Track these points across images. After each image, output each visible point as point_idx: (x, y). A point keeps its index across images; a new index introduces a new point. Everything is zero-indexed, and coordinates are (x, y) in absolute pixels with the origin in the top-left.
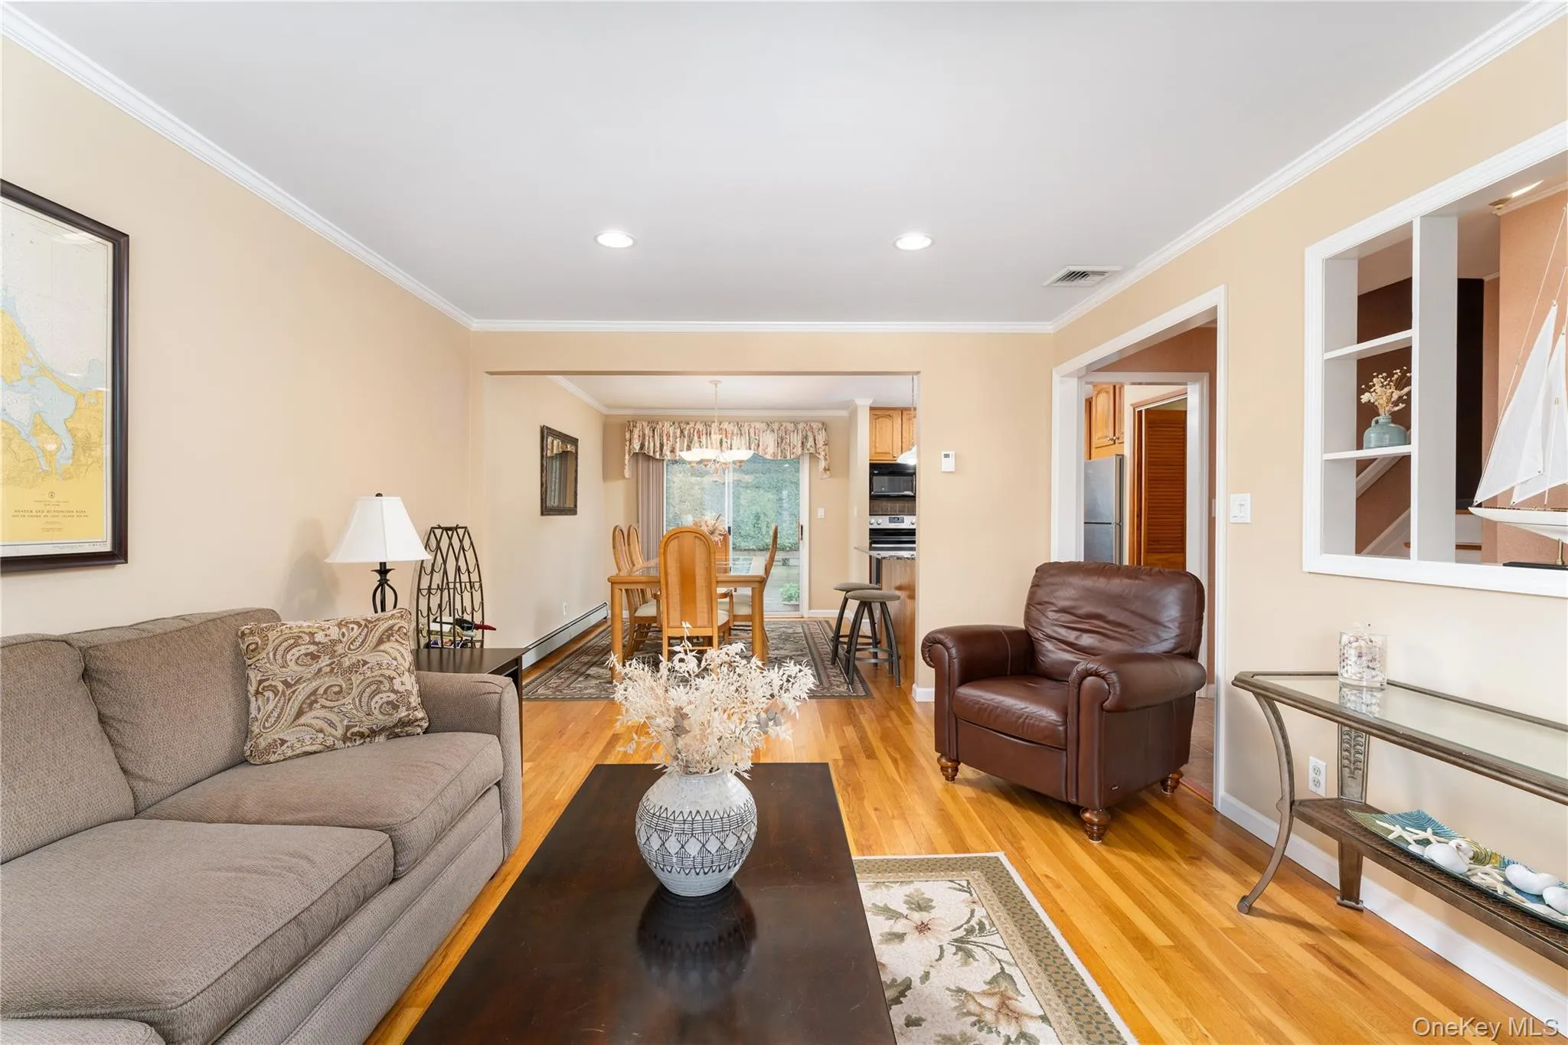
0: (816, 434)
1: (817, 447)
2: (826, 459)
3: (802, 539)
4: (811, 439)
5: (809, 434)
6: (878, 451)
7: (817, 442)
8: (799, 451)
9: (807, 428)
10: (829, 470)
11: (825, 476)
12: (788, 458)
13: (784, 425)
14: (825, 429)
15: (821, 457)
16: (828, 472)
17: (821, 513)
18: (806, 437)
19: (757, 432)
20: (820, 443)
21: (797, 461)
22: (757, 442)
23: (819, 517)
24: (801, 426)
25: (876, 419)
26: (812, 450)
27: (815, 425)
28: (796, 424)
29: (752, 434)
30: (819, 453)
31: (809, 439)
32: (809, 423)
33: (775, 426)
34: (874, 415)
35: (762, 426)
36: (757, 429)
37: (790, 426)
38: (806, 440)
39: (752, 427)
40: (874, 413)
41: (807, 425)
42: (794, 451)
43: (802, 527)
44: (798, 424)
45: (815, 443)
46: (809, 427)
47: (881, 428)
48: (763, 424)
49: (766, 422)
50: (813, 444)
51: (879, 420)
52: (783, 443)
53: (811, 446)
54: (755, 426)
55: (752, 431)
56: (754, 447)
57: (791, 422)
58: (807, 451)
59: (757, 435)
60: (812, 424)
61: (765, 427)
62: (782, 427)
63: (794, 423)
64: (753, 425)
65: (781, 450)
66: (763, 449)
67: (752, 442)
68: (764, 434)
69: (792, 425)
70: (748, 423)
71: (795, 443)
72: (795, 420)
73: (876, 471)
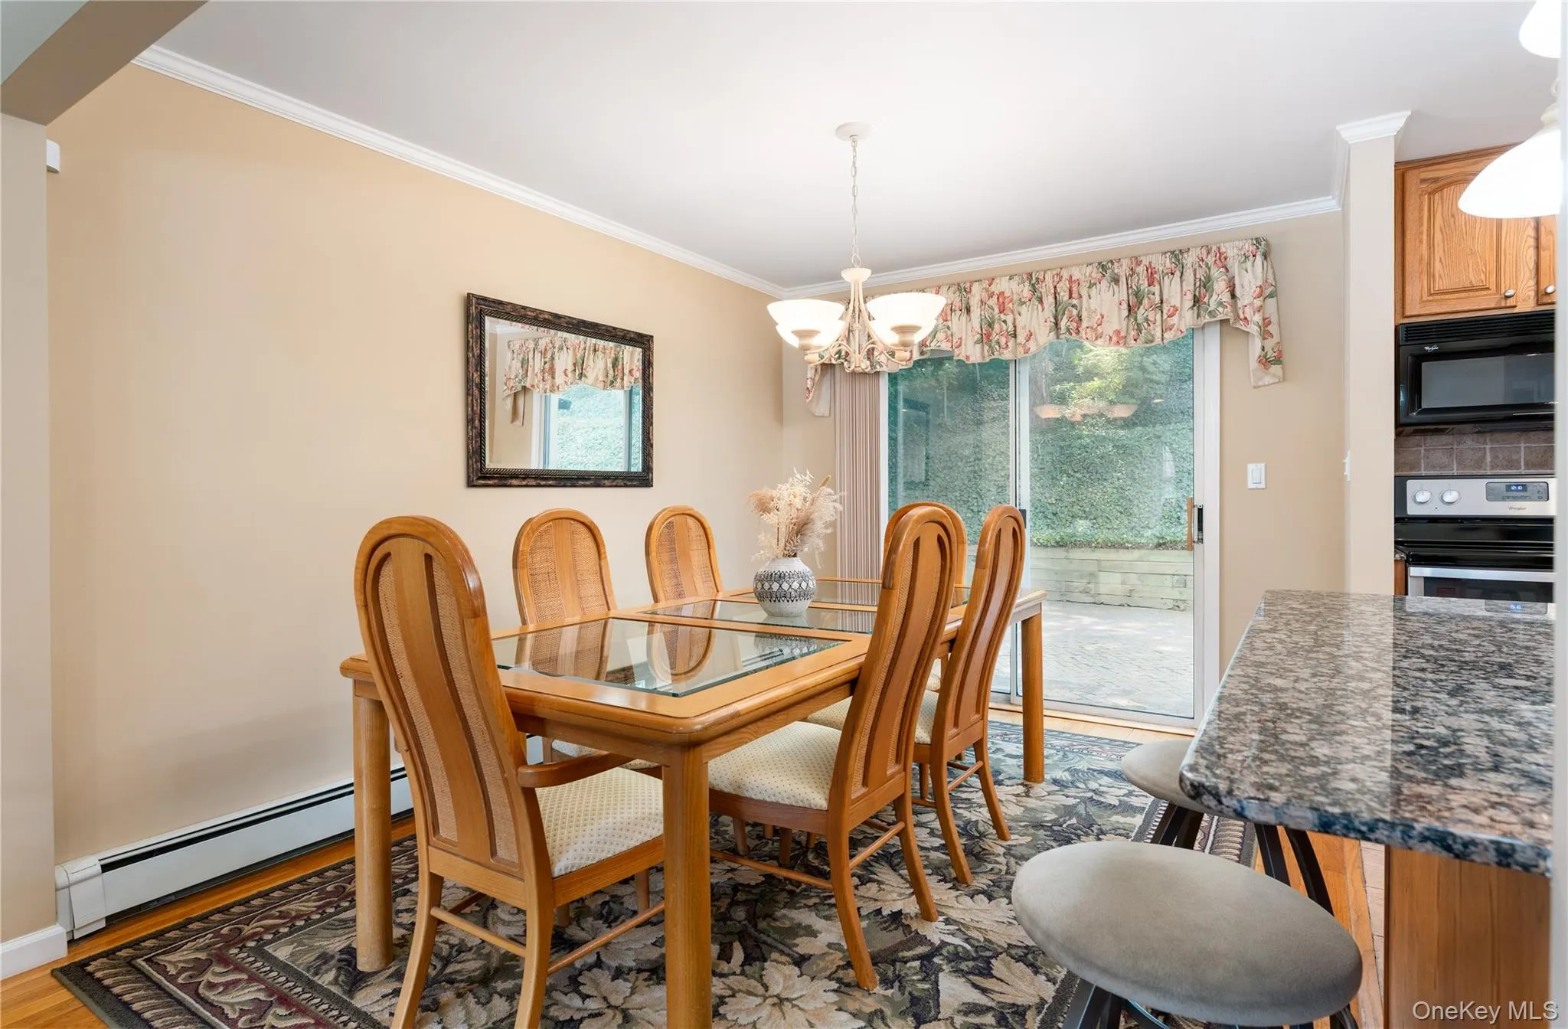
0: (1235, 269)
1: (1240, 304)
2: (1265, 334)
3: (1201, 540)
4: (1220, 285)
5: (1215, 273)
6: (1440, 285)
7: (1238, 293)
8: (1186, 319)
9: (1210, 260)
10: (1278, 361)
11: (1268, 380)
12: (1158, 340)
13: (1145, 262)
14: (1265, 256)
15: (1253, 329)
16: (1275, 369)
17: (1255, 474)
18: (1206, 284)
19: (1075, 289)
20: (1247, 293)
21: (1185, 344)
22: (1075, 312)
23: (1251, 485)
24: (1190, 259)
25: (1432, 193)
26: (1224, 313)
27: (1230, 251)
28: (1177, 255)
29: (1064, 296)
30: (1246, 318)
31: (1216, 286)
32: (1214, 248)
33: (1122, 270)
34: (1423, 181)
35: (1087, 274)
36: (1075, 281)
37: (1162, 263)
38: (1207, 291)
39: (1063, 279)
40: (1424, 175)
41: (1208, 253)
42: (1172, 323)
43: (1200, 511)
44: (1185, 255)
45: (1233, 296)
46: (1214, 259)
47: (1453, 216)
48: (1090, 267)
49: (1099, 263)
50: (1226, 297)
51: (1430, 199)
52: (1142, 307)
53: (1221, 304)
54: (1071, 277)
55: (1063, 287)
56: (1069, 324)
57: (1166, 253)
58: (1210, 318)
59: (1075, 295)
60: (1223, 250)
61: (1096, 275)
62: (1141, 269)
63: (1173, 253)
64: (1065, 275)
65: (1138, 324)
66: (1092, 328)
67: (1064, 314)
68: (1094, 291)
69: (1168, 260)
70: (1055, 272)
71: (1176, 302)
72: (1175, 247)
73: (1427, 348)
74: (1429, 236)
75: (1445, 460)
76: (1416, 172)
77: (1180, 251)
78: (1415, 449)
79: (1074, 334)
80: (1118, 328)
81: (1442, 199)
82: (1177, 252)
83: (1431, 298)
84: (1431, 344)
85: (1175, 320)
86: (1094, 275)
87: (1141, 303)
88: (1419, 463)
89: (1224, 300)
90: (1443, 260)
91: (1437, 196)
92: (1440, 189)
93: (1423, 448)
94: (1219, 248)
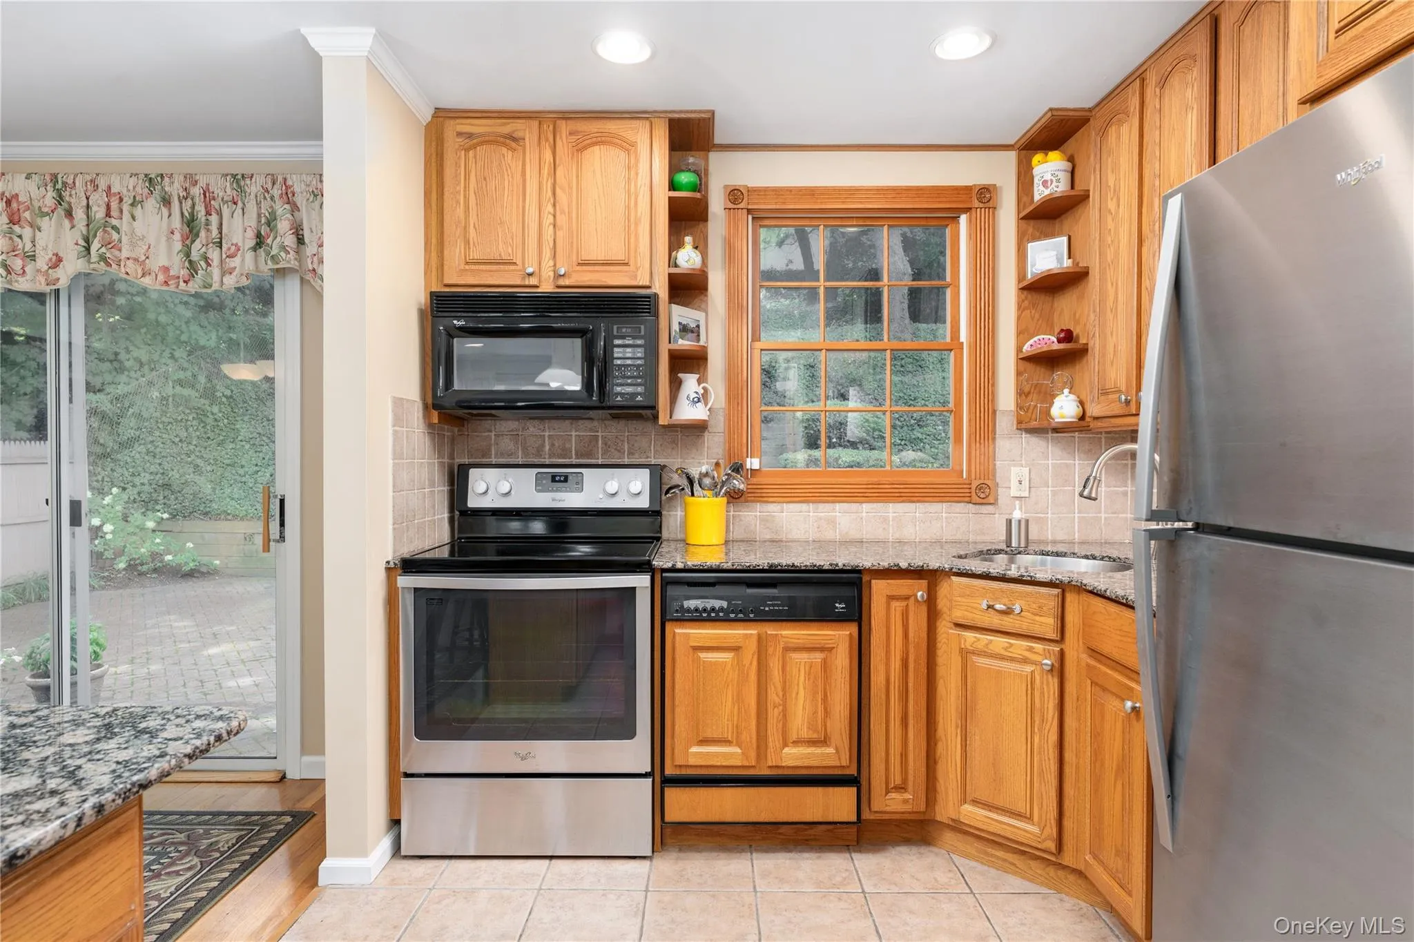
0: (303, 209)
3: (282, 538)
4: (283, 225)
5: (281, 209)
6: (475, 254)
7: (307, 238)
8: (246, 261)
9: (276, 192)
12: (216, 286)
13: (202, 183)
18: (270, 222)
19: (114, 205)
24: (253, 188)
25: (467, 150)
26: (287, 260)
27: (298, 185)
28: (238, 180)
29: (99, 213)
30: (314, 270)
31: (279, 226)
32: (280, 179)
33: (174, 189)
34: (459, 134)
35: (131, 187)
36: (115, 194)
37: (224, 190)
38: (271, 230)
39: (100, 190)
40: (461, 128)
41: (274, 184)
42: (232, 265)
43: (282, 502)
44: (248, 182)
45: (300, 241)
46: (280, 192)
47: (485, 179)
48: (134, 179)
49: (146, 175)
50: (290, 240)
51: (465, 155)
52: (198, 241)
53: (283, 248)
54: (109, 187)
55: (98, 200)
56: (103, 250)
57: (227, 175)
58: (273, 264)
59: (114, 213)
60: (289, 183)
61: (142, 189)
62: (196, 191)
63: (234, 176)
64: (102, 184)
65: (190, 262)
66: (136, 260)
67: (95, 236)
68: (138, 211)
69: (228, 184)
70: (89, 178)
71: (237, 238)
72: (239, 171)
73: (455, 322)
74: (465, 197)
75: (511, 446)
76: (452, 122)
77: (243, 176)
78: (486, 434)
79: (114, 266)
80: (166, 264)
81: (475, 157)
82: (239, 177)
83: (467, 267)
84: (459, 318)
85: (236, 262)
86: (139, 189)
87: (197, 235)
88: (490, 450)
89: (286, 244)
90: (477, 226)
91: (471, 153)
92: (474, 147)
93: (493, 433)
94: (285, 180)
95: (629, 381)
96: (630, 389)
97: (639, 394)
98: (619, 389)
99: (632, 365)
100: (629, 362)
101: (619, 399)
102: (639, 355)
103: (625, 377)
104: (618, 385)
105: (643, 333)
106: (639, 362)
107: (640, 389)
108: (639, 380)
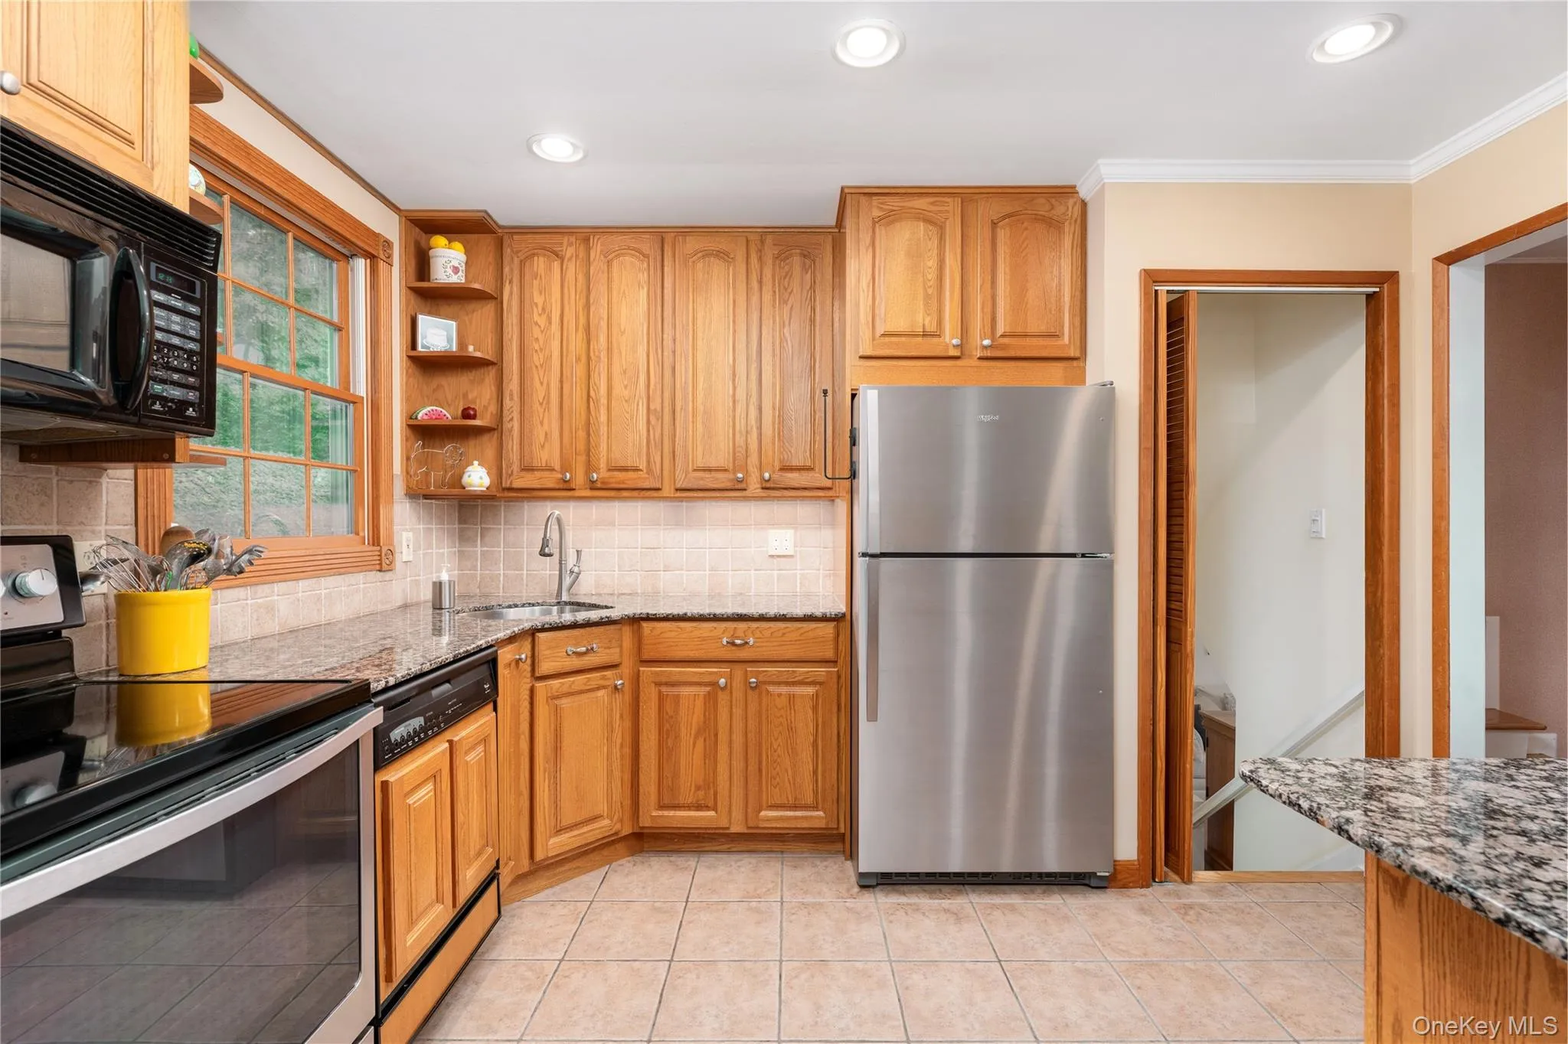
95: (176, 377)
96: (176, 393)
97: (192, 404)
98: (158, 388)
99: (181, 349)
100: (176, 341)
101: (157, 407)
102: (193, 333)
103: (168, 367)
104: (156, 379)
105: (198, 295)
106: (192, 346)
107: (192, 396)
108: (191, 380)
